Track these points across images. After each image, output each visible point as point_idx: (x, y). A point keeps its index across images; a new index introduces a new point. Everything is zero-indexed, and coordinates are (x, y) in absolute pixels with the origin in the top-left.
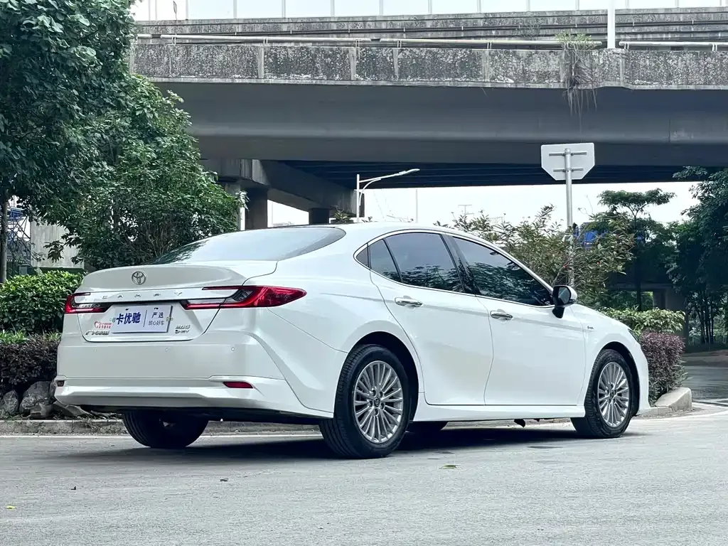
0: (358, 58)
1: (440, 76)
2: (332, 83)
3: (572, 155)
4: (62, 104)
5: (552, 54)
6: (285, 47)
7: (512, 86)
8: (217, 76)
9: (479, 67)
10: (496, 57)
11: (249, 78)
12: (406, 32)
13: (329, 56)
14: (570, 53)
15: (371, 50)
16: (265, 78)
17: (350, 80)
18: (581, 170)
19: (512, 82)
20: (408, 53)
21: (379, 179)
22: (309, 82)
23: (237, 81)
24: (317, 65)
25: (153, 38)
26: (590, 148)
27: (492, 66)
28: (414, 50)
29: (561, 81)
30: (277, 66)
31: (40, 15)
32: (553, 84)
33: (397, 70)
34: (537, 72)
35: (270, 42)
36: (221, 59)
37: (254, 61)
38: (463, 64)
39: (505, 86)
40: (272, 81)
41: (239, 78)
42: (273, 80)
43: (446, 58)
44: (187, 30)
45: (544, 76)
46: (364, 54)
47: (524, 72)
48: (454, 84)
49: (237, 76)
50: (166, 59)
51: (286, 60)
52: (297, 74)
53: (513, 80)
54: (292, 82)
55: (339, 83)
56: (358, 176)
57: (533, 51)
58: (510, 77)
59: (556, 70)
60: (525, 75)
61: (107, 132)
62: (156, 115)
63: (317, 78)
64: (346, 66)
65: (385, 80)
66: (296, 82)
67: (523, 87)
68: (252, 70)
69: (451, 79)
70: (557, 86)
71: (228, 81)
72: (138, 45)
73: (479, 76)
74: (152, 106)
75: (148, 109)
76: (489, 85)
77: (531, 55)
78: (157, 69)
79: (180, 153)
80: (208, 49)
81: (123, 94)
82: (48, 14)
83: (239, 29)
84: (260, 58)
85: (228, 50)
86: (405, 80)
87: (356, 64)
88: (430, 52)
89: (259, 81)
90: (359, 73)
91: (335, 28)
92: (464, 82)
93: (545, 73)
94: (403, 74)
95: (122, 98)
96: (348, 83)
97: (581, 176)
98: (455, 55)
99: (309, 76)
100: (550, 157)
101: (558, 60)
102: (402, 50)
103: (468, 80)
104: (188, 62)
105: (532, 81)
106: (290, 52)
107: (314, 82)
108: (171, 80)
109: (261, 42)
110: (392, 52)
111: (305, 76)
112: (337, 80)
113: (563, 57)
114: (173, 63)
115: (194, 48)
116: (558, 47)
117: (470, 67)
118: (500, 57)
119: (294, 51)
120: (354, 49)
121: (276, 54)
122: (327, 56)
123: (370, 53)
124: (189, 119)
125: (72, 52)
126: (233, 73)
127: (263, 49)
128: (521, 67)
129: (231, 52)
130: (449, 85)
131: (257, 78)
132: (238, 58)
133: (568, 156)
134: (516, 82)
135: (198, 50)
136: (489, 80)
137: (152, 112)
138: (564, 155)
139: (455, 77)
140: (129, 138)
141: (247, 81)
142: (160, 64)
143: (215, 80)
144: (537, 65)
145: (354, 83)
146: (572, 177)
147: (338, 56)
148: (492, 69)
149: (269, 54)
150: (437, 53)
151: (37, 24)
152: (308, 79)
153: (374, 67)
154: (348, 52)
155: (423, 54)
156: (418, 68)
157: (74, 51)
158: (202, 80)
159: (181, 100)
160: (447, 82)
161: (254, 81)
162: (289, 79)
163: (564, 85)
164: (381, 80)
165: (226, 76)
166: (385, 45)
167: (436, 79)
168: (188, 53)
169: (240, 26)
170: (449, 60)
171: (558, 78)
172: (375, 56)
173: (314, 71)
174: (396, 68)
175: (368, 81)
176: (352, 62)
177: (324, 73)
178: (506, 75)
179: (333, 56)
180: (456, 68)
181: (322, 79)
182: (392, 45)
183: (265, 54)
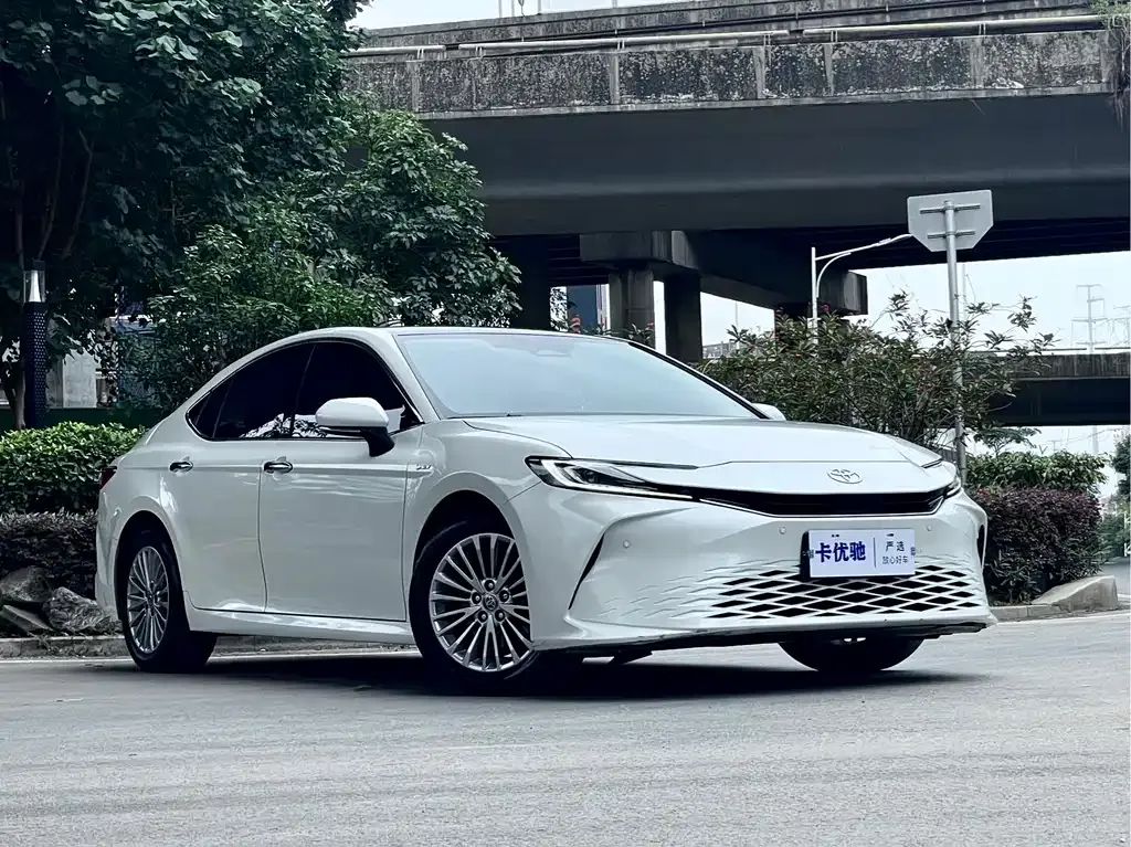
0: (767, 64)
1: (900, 84)
2: (728, 105)
3: (956, 210)
4: (217, 168)
5: (1088, 37)
6: (652, 53)
7: (1021, 94)
8: (546, 104)
9: (965, 66)
10: (994, 48)
11: (597, 105)
12: (890, 11)
13: (723, 62)
14: (1118, 34)
15: (788, 49)
16: (621, 102)
17: (756, 99)
18: (972, 233)
19: (1022, 86)
20: (848, 50)
21: (848, 253)
22: (690, 105)
23: (578, 110)
24: (703, 78)
25: (447, 49)
26: (984, 198)
27: (988, 62)
28: (858, 44)
29: (1104, 80)
30: (642, 83)
31: (160, 35)
32: (1091, 87)
33: (831, 79)
34: (1064, 67)
35: (628, 45)
36: (552, 76)
37: (604, 77)
38: (938, 61)
39: (1009, 94)
40: (631, 108)
41: (580, 105)
42: (634, 106)
43: (911, 55)
44: (540, 31)
45: (1072, 74)
46: (777, 57)
47: (1041, 69)
48: (925, 96)
49: (577, 102)
50: (467, 82)
51: (655, 71)
52: (672, 94)
53: (1022, 82)
54: (662, 107)
55: (740, 104)
56: (813, 249)
57: (1055, 34)
58: (1017, 79)
59: (1095, 62)
60: (1043, 75)
61: (348, 202)
62: (424, 172)
63: (704, 98)
64: (749, 76)
65: (812, 96)
66: (670, 106)
67: (1039, 94)
68: (600, 92)
69: (919, 88)
70: (1097, 89)
71: (564, 111)
72: (424, 63)
73: (966, 81)
74: (417, 160)
75: (410, 164)
76: (983, 95)
77: (1051, 41)
78: (454, 99)
79: (464, 229)
80: (532, 62)
82: (172, 33)
83: (621, 24)
84: (613, 68)
85: (562, 62)
86: (844, 94)
87: (764, 73)
88: (885, 46)
89: (612, 109)
90: (770, 86)
91: (774, 13)
92: (940, 91)
93: (1075, 68)
94: (841, 84)
96: (753, 104)
97: (971, 244)
98: (925, 49)
99: (691, 96)
101: (1097, 47)
102: (839, 46)
103: (947, 87)
104: (501, 87)
105: (1054, 83)
106: (660, 59)
107: (699, 105)
108: (476, 114)
109: (614, 46)
110: (823, 50)
111: (684, 97)
112: (736, 100)
113: (1106, 42)
114: (477, 88)
115: (510, 67)
116: (1098, 25)
117: (951, 65)
118: (1000, 48)
119: (666, 58)
120: (762, 49)
121: (637, 65)
122: (718, 63)
123: (787, 53)
124: (477, 176)
125: (216, 88)
126: (571, 98)
127: (616, 58)
128: (1036, 60)
129: (567, 66)
130: (916, 98)
131: (609, 104)
132: (579, 75)
133: (950, 213)
134: (1027, 87)
135: (517, 64)
136: (981, 86)
137: (417, 168)
138: (943, 211)
139: (926, 84)
140: (383, 210)
141: (593, 109)
142: (457, 92)
143: (544, 111)
144: (1062, 57)
145: (763, 103)
146: (956, 245)
147: (736, 61)
148: (987, 68)
149: (627, 65)
150: (896, 48)
151: (155, 51)
152: (689, 100)
153: (793, 77)
154: (751, 54)
155: (873, 51)
156: (865, 72)
157: (220, 88)
158: (522, 112)
159: (463, 147)
160: (913, 92)
161: (604, 109)
162: (659, 102)
163: (1108, 88)
164: (806, 96)
165: (561, 102)
166: (813, 39)
167: (896, 90)
168: (501, 71)
170: (916, 57)
171: (1099, 76)
172: (794, 59)
173: (699, 89)
174: (830, 75)
175: (784, 100)
176: (758, 70)
177: (714, 89)
178: (1010, 75)
179: (728, 63)
180: (926, 70)
181: (711, 99)
182: (823, 38)
183: (620, 65)
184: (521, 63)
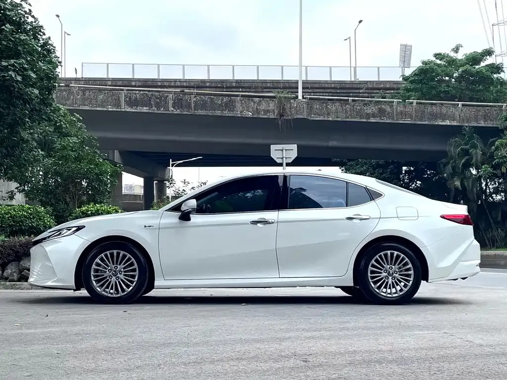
0: (173, 100)
1: (215, 110)
2: (159, 112)
3: (286, 150)
4: (20, 118)
5: (271, 101)
6: (135, 93)
7: (251, 116)
8: (99, 106)
9: (235, 106)
10: (243, 102)
11: (116, 108)
12: (196, 87)
14: (280, 100)
16: (124, 108)
18: (291, 158)
20: (199, 98)
21: (182, 162)
22: (147, 111)
23: (110, 109)
24: (152, 103)
25: (66, 86)
26: (295, 147)
27: (241, 106)
28: (202, 96)
29: (276, 114)
30: (131, 103)
31: (10, 71)
32: (272, 116)
33: (193, 107)
34: (264, 110)
35: (127, 90)
36: (101, 98)
37: (119, 99)
38: (226, 103)
39: (248, 116)
40: (128, 110)
42: (129, 109)
43: (218, 101)
44: (82, 83)
45: (268, 111)
46: (176, 98)
47: (257, 109)
48: (222, 114)
49: (110, 107)
50: (72, 97)
51: (136, 99)
52: (141, 107)
53: (252, 113)
54: (138, 111)
56: (171, 160)
57: (262, 99)
58: (250, 112)
59: (273, 109)
60: (258, 111)
61: (41, 134)
62: (68, 125)
63: (152, 109)
64: (166, 103)
65: (187, 111)
66: (140, 111)
67: (257, 117)
68: (118, 105)
69: (220, 112)
70: (273, 117)
71: (105, 109)
73: (234, 111)
75: (63, 122)
76: (240, 115)
77: (260, 101)
78: (67, 102)
80: (95, 92)
81: (52, 114)
82: (14, 71)
83: (110, 83)
84: (122, 97)
85: (105, 93)
86: (197, 111)
87: (172, 103)
88: (210, 98)
89: (121, 110)
90: (174, 107)
91: (160, 85)
92: (226, 113)
94: (196, 108)
95: (51, 116)
96: (168, 112)
97: (290, 161)
98: (223, 100)
99: (148, 108)
100: (276, 151)
101: (274, 104)
102: (196, 96)
103: (229, 112)
104: (84, 99)
105: (261, 114)
106: (138, 95)
107: (150, 111)
108: (75, 108)
109: (123, 90)
110: (190, 97)
111: (145, 108)
112: (162, 111)
113: (276, 103)
114: (76, 99)
115: (87, 93)
116: (274, 97)
117: (230, 105)
118: (245, 102)
119: (140, 95)
120: (171, 95)
121: (130, 97)
122: (157, 98)
123: (179, 97)
124: (85, 128)
125: (26, 91)
126: (108, 105)
127: (123, 94)
128: (256, 107)
129: (107, 95)
130: (219, 115)
131: (120, 108)
132: (111, 98)
133: (284, 151)
134: (253, 115)
135: (89, 93)
136: (239, 113)
137: (65, 124)
138: (282, 150)
139: (223, 111)
140: (53, 137)
141: (115, 110)
142: (69, 100)
143: (98, 109)
144: (263, 106)
145: (170, 112)
146: (286, 161)
147: (163, 98)
148: (241, 108)
149: (127, 96)
150: (213, 99)
151: (8, 76)
153: (181, 105)
154: (168, 96)
155: (206, 99)
156: (204, 106)
158: (91, 109)
159: (81, 118)
160: (218, 113)
161: (119, 110)
162: (137, 109)
163: (277, 117)
164: (185, 111)
165: (104, 107)
166: (187, 94)
167: (213, 112)
168: (84, 95)
169: (110, 82)
170: (220, 102)
171: (274, 113)
172: (181, 99)
173: (150, 106)
174: (193, 105)
175: (178, 112)
176: (170, 102)
177: (155, 107)
178: (248, 110)
179: (160, 98)
180: (223, 106)
181: (154, 110)
182: (191, 94)
183: (125, 96)
184: (91, 92)
